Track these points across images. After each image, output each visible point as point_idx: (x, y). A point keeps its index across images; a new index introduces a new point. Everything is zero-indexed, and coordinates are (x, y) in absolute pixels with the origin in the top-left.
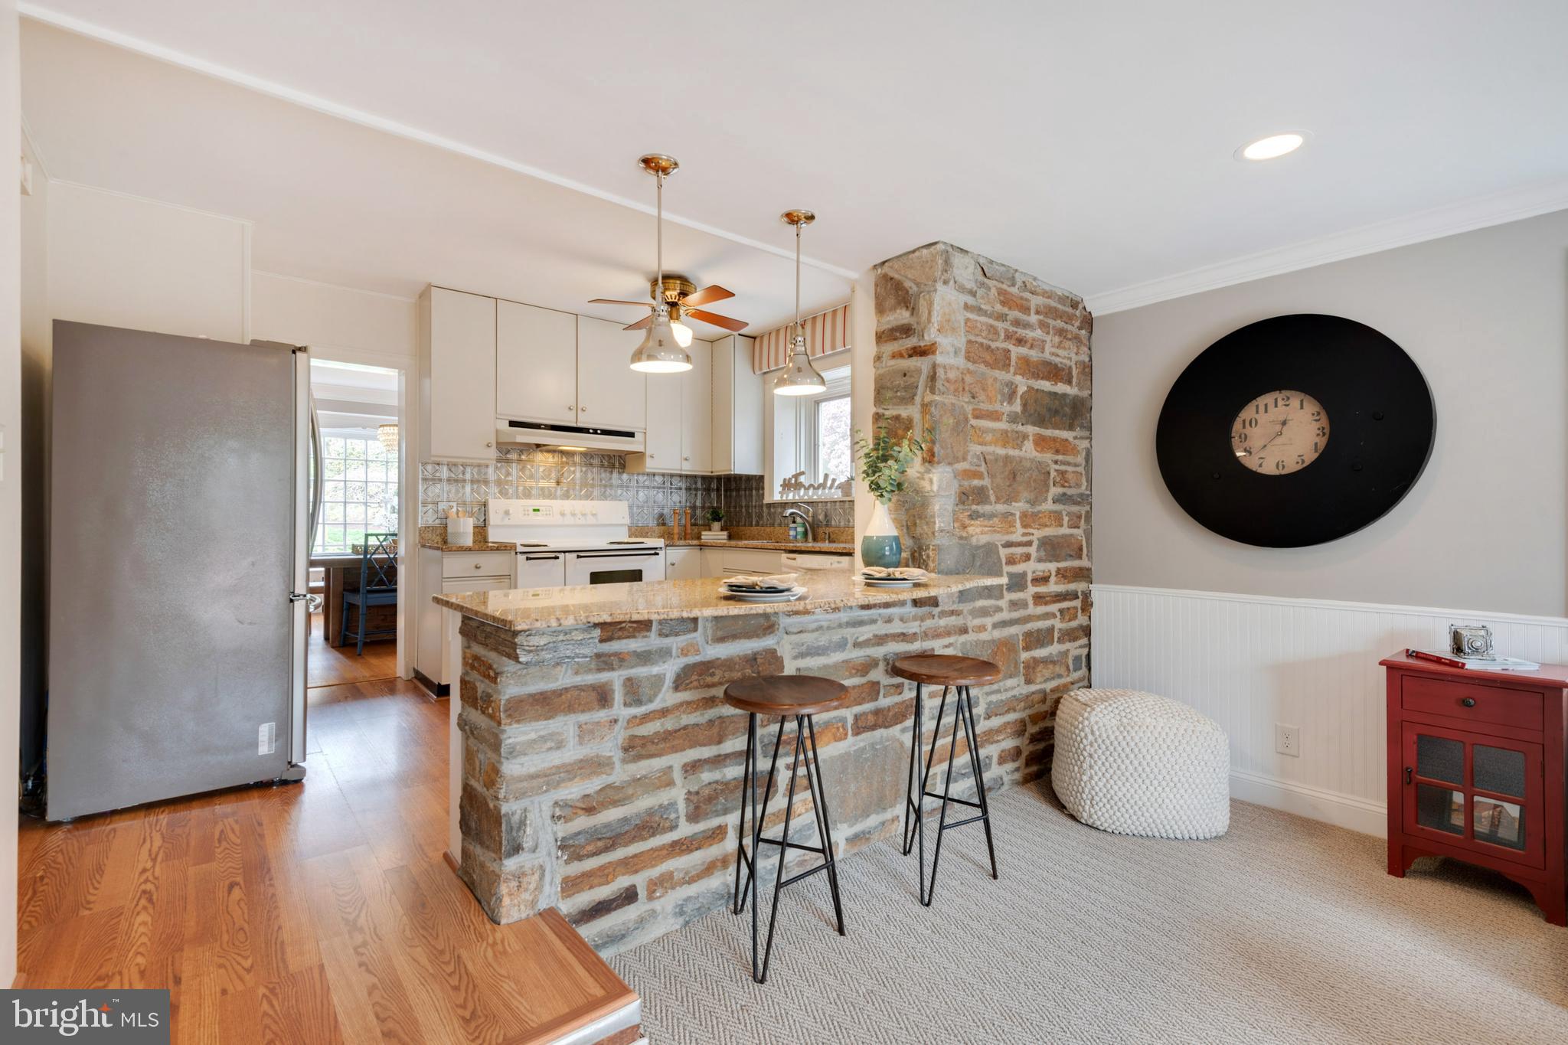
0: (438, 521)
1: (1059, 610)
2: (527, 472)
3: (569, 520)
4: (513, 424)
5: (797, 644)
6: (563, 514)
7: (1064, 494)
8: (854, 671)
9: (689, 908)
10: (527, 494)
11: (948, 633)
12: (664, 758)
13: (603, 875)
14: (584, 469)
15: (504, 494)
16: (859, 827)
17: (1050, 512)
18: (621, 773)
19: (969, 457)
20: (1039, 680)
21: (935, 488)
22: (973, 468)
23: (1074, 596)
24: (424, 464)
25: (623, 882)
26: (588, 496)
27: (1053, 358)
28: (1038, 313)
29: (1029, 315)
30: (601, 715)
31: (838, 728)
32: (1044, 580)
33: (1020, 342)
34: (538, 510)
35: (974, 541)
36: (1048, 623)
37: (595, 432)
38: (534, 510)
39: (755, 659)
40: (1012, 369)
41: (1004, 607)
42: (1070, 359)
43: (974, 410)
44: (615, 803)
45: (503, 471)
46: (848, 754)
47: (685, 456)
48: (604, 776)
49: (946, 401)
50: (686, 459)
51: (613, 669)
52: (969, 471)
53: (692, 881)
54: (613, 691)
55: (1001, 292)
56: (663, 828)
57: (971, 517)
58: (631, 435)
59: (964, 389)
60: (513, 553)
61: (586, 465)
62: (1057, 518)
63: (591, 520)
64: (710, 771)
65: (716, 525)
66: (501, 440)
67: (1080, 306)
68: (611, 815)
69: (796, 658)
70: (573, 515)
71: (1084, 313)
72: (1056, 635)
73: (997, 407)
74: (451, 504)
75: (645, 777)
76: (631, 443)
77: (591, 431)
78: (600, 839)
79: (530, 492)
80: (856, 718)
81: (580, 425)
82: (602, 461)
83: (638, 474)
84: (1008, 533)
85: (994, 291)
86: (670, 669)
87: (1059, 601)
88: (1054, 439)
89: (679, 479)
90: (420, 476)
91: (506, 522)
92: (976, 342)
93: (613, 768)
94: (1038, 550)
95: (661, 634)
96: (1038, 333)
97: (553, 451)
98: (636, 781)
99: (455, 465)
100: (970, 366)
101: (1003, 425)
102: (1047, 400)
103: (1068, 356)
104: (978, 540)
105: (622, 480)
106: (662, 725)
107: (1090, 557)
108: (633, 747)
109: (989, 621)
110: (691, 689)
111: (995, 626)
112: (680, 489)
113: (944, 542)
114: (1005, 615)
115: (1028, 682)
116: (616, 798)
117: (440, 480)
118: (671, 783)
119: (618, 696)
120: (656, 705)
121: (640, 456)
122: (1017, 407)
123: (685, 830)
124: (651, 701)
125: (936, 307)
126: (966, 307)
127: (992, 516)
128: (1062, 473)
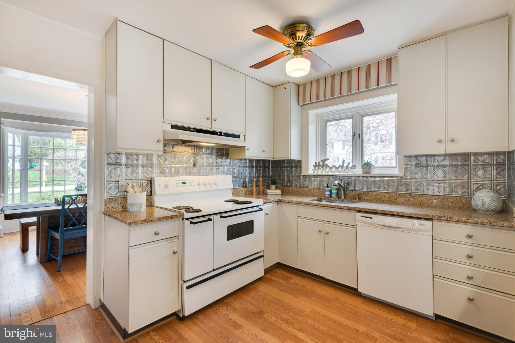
0: (119, 194)
2: (177, 159)
3: (202, 188)
4: (174, 127)
6: (199, 185)
10: (177, 173)
15: (162, 173)
24: (109, 154)
34: (185, 183)
37: (221, 134)
38: (183, 183)
45: (163, 158)
47: (263, 150)
50: (264, 152)
58: (238, 137)
60: (181, 219)
63: (214, 187)
65: (273, 187)
66: (165, 138)
70: (204, 185)
74: (128, 181)
76: (238, 141)
77: (219, 134)
79: (179, 171)
81: (213, 129)
82: (217, 152)
83: (235, 159)
90: (106, 163)
91: (166, 192)
97: (193, 145)
99: (131, 154)
105: (227, 163)
117: (120, 165)
121: (241, 149)
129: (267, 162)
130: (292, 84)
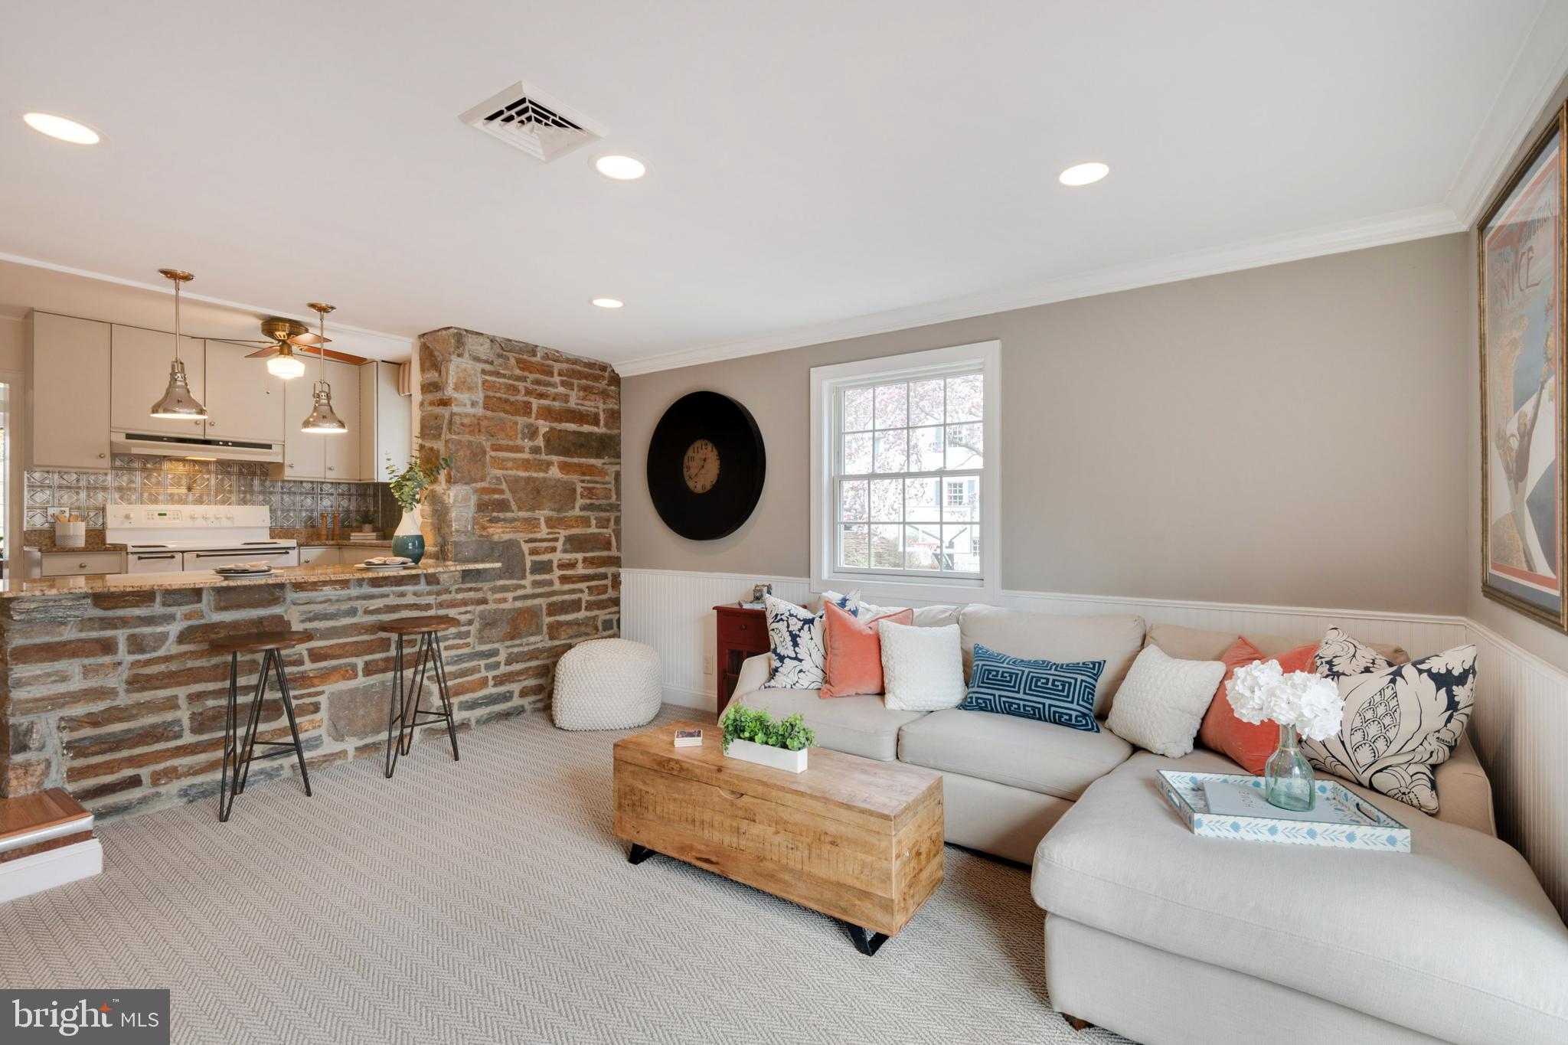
0: (46, 525)
1: (588, 587)
2: (154, 480)
3: (200, 523)
4: (129, 436)
5: (305, 612)
6: (193, 518)
7: (592, 504)
8: (363, 631)
9: (193, 792)
10: (153, 500)
11: (465, 603)
12: (169, 690)
13: (109, 767)
14: (220, 477)
15: (125, 499)
16: (369, 740)
17: (577, 517)
18: (124, 699)
19: (488, 479)
20: (562, 637)
21: (451, 501)
22: (493, 486)
23: (604, 577)
24: (32, 472)
25: (129, 772)
26: (223, 502)
27: (579, 407)
28: (560, 375)
29: (552, 376)
30: (107, 659)
31: (347, 671)
32: (572, 565)
33: (541, 396)
34: (165, 515)
35: (496, 538)
36: (575, 596)
37: (226, 443)
38: (160, 514)
39: (261, 622)
40: (534, 416)
41: (527, 585)
42: (598, 408)
43: (492, 445)
44: (120, 720)
45: (125, 478)
46: (358, 689)
47: (329, 465)
48: (109, 701)
49: (463, 439)
50: (330, 469)
51: (116, 628)
52: (488, 488)
53: (195, 773)
54: (117, 643)
55: (518, 361)
56: (167, 737)
57: (491, 521)
58: (269, 447)
59: (480, 431)
60: (124, 553)
61: (222, 473)
62: (585, 521)
63: (226, 523)
64: (214, 699)
65: (367, 527)
66: (116, 451)
67: (609, 370)
68: (117, 727)
69: (303, 621)
71: (612, 374)
72: (584, 605)
73: (519, 442)
74: (63, 509)
75: (149, 702)
76: (270, 454)
77: (221, 443)
78: (103, 743)
79: (156, 498)
80: (366, 663)
81: (208, 437)
82: (239, 471)
84: (532, 532)
85: (513, 361)
86: (174, 629)
87: (588, 581)
88: (580, 465)
89: (330, 486)
90: (27, 484)
91: (127, 525)
92: (494, 397)
93: (117, 696)
94: (564, 544)
95: (164, 604)
96: (561, 390)
97: (183, 460)
98: (138, 705)
99: (68, 473)
100: (489, 414)
101: (526, 456)
102: (571, 437)
103: (596, 405)
104: (500, 537)
105: (264, 487)
106: (167, 667)
107: (619, 549)
108: (137, 682)
109: (510, 596)
110: (194, 643)
111: (515, 599)
112: (332, 494)
113: (461, 539)
114: (529, 591)
115: (552, 638)
116: (120, 716)
117: (50, 487)
118: (176, 707)
119: (122, 646)
120: (161, 653)
121: (280, 466)
122: (540, 442)
123: (188, 738)
124: (154, 650)
125: (452, 372)
126: (484, 372)
127: (513, 520)
128: (590, 490)
129: (372, 487)
130: (380, 364)
